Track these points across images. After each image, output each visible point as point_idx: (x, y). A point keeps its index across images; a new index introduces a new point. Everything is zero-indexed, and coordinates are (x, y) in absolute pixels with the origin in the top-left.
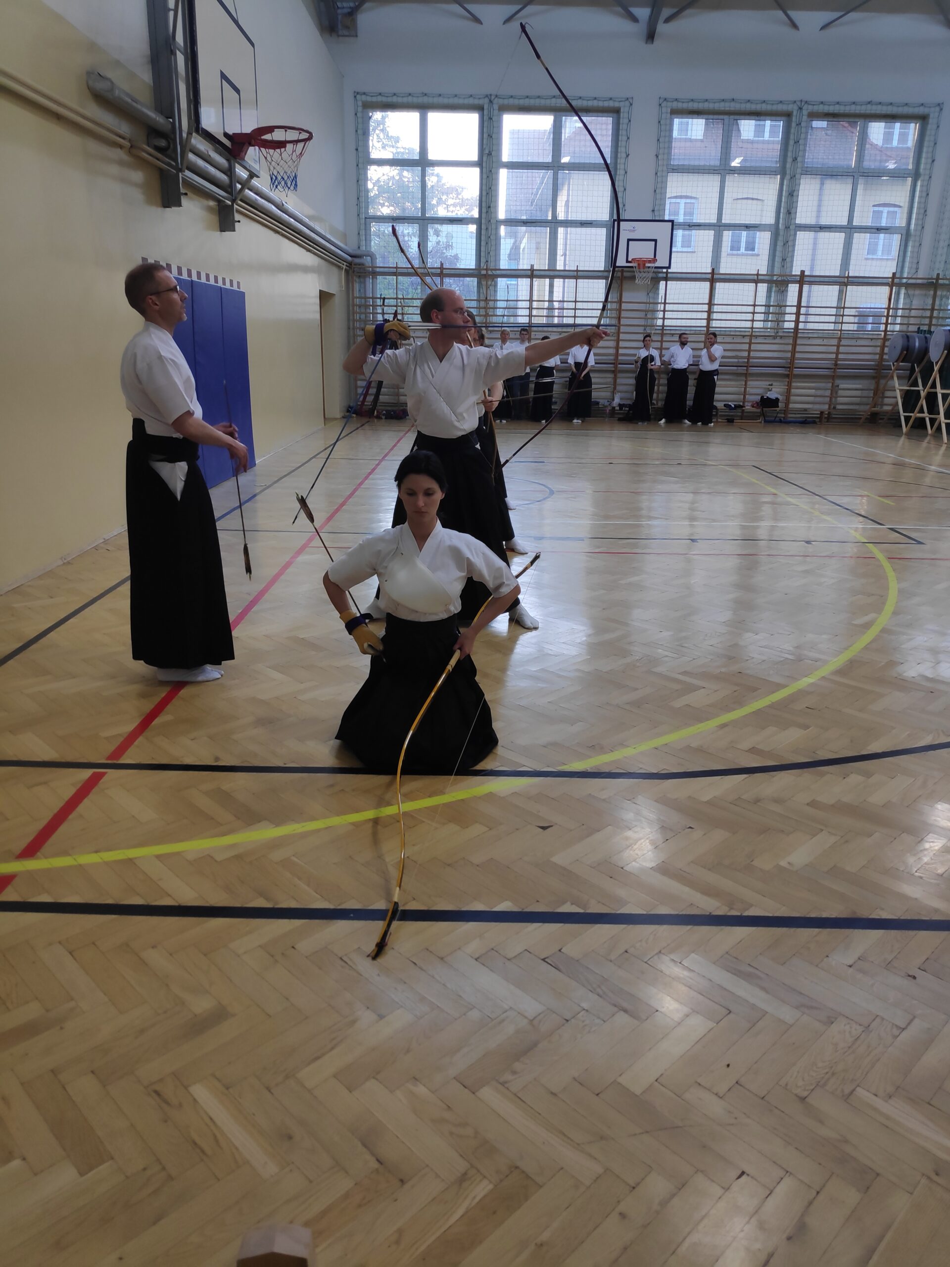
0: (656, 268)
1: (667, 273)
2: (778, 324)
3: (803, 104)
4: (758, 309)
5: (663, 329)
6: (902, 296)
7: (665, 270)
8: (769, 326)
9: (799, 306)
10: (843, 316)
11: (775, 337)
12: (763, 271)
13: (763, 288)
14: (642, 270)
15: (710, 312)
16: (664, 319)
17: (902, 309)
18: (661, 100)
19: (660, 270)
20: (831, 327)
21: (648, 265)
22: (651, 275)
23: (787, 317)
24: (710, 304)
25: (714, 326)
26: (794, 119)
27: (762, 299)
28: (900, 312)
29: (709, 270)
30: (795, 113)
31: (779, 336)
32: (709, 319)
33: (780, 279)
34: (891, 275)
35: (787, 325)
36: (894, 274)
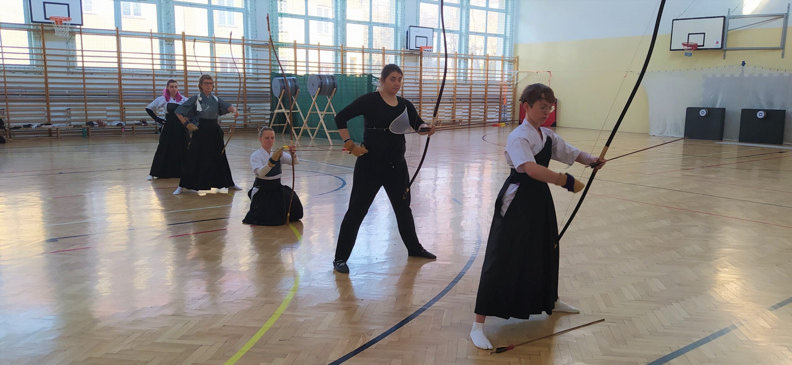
0: (71, 24)
1: (80, 29)
2: (172, 67)
4: (155, 57)
5: (83, 69)
6: (250, 51)
7: (78, 27)
8: (165, 68)
9: (185, 55)
10: (215, 63)
12: (155, 31)
13: (156, 42)
14: (59, 26)
15: (119, 57)
16: (83, 62)
17: (252, 59)
19: (74, 26)
20: (209, 69)
21: (64, 22)
22: (68, 30)
23: (178, 63)
24: (119, 52)
25: (124, 67)
27: (157, 50)
28: (251, 61)
29: (114, 28)
31: (174, 75)
32: (119, 63)
33: (168, 36)
34: (241, 38)
35: (178, 68)
36: (243, 37)
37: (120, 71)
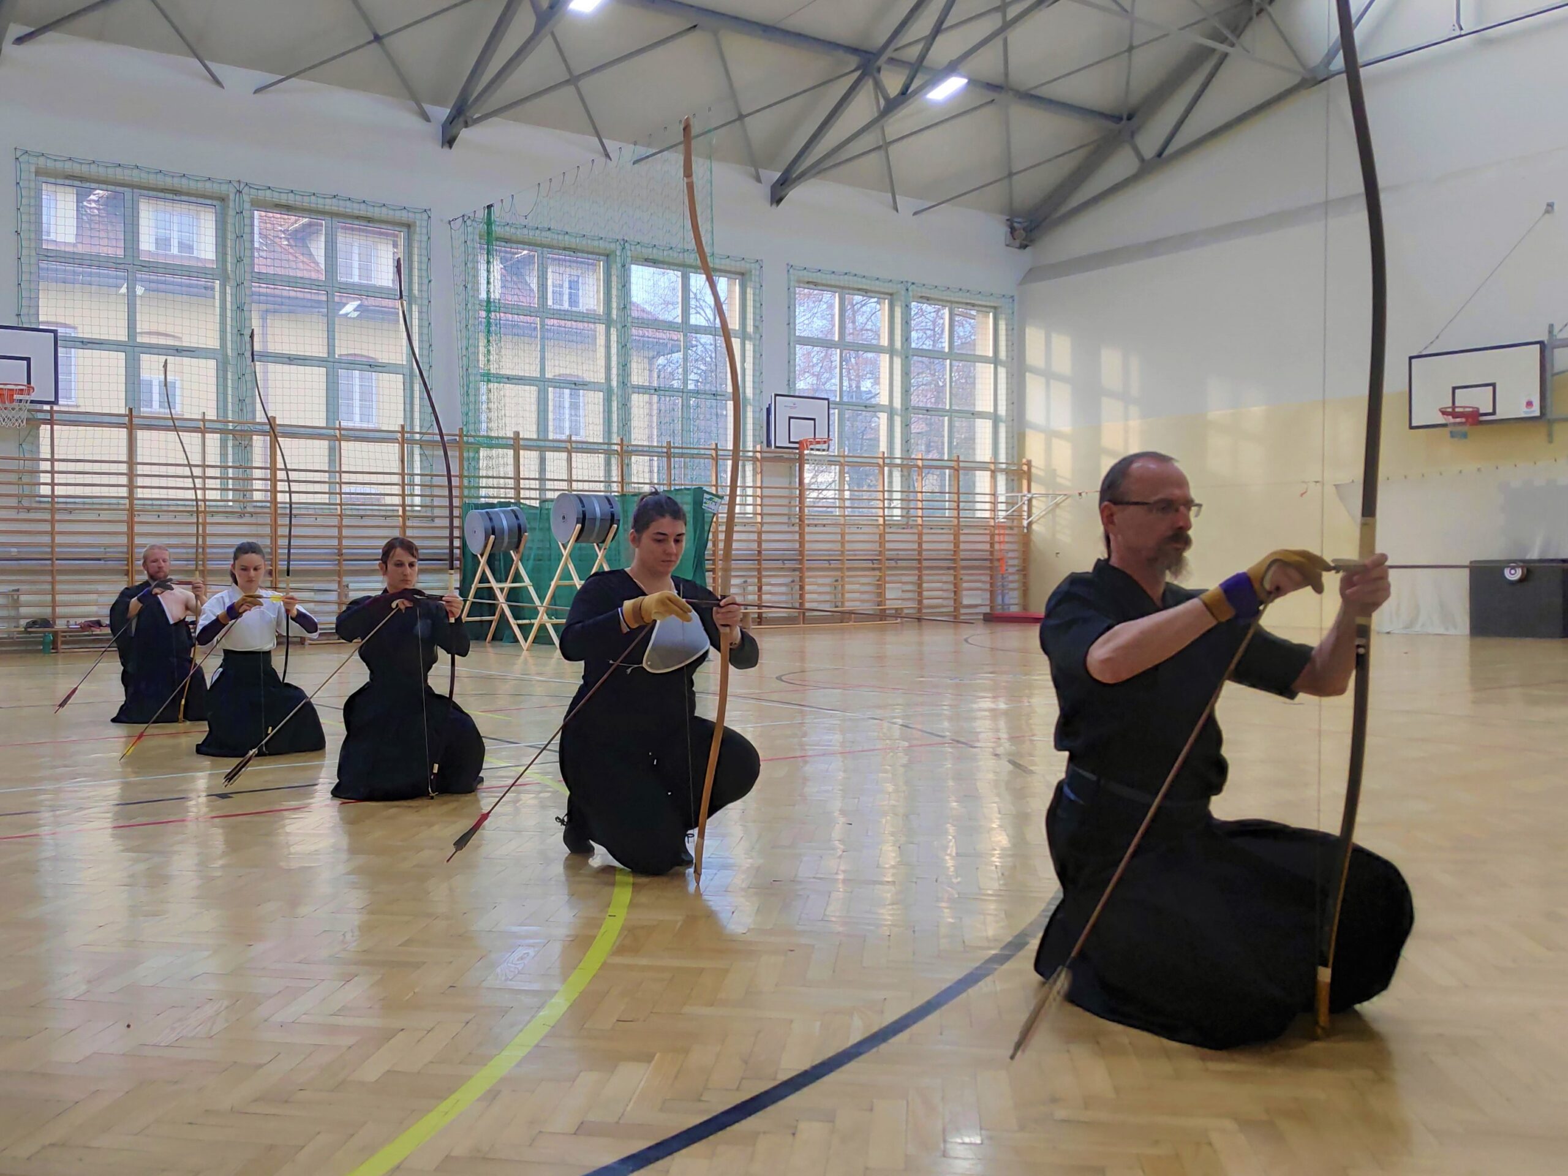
0: (32, 402)
1: (51, 412)
2: (244, 495)
3: (242, 186)
4: (210, 472)
5: (53, 502)
6: (417, 458)
7: (47, 407)
8: (230, 497)
9: (273, 469)
10: (341, 483)
11: (242, 515)
12: (212, 415)
13: (213, 440)
14: (7, 404)
15: (131, 475)
16: (53, 484)
17: (421, 475)
18: (19, 153)
19: (38, 406)
20: (325, 498)
21: (16, 397)
22: (25, 415)
23: (257, 485)
24: (131, 462)
25: (139, 496)
26: (231, 204)
27: (213, 458)
28: (417, 480)
29: (123, 411)
30: (232, 197)
31: (249, 513)
32: (131, 487)
33: (238, 428)
34: (398, 428)
35: (257, 496)
36: (403, 427)
37: (131, 504)
